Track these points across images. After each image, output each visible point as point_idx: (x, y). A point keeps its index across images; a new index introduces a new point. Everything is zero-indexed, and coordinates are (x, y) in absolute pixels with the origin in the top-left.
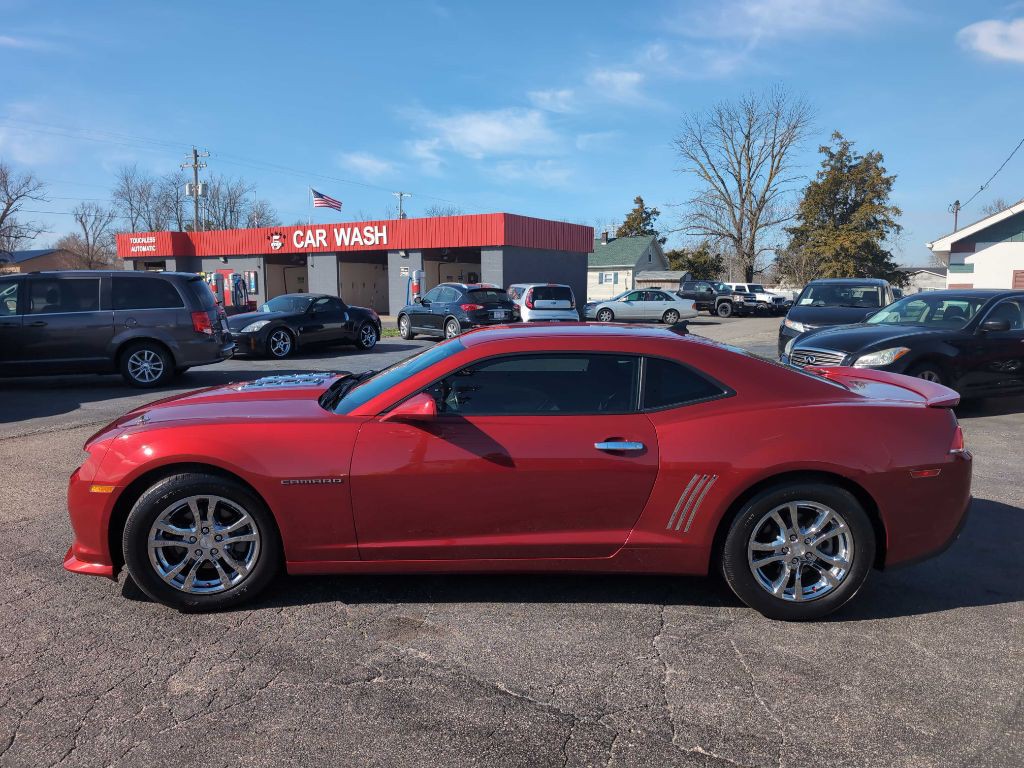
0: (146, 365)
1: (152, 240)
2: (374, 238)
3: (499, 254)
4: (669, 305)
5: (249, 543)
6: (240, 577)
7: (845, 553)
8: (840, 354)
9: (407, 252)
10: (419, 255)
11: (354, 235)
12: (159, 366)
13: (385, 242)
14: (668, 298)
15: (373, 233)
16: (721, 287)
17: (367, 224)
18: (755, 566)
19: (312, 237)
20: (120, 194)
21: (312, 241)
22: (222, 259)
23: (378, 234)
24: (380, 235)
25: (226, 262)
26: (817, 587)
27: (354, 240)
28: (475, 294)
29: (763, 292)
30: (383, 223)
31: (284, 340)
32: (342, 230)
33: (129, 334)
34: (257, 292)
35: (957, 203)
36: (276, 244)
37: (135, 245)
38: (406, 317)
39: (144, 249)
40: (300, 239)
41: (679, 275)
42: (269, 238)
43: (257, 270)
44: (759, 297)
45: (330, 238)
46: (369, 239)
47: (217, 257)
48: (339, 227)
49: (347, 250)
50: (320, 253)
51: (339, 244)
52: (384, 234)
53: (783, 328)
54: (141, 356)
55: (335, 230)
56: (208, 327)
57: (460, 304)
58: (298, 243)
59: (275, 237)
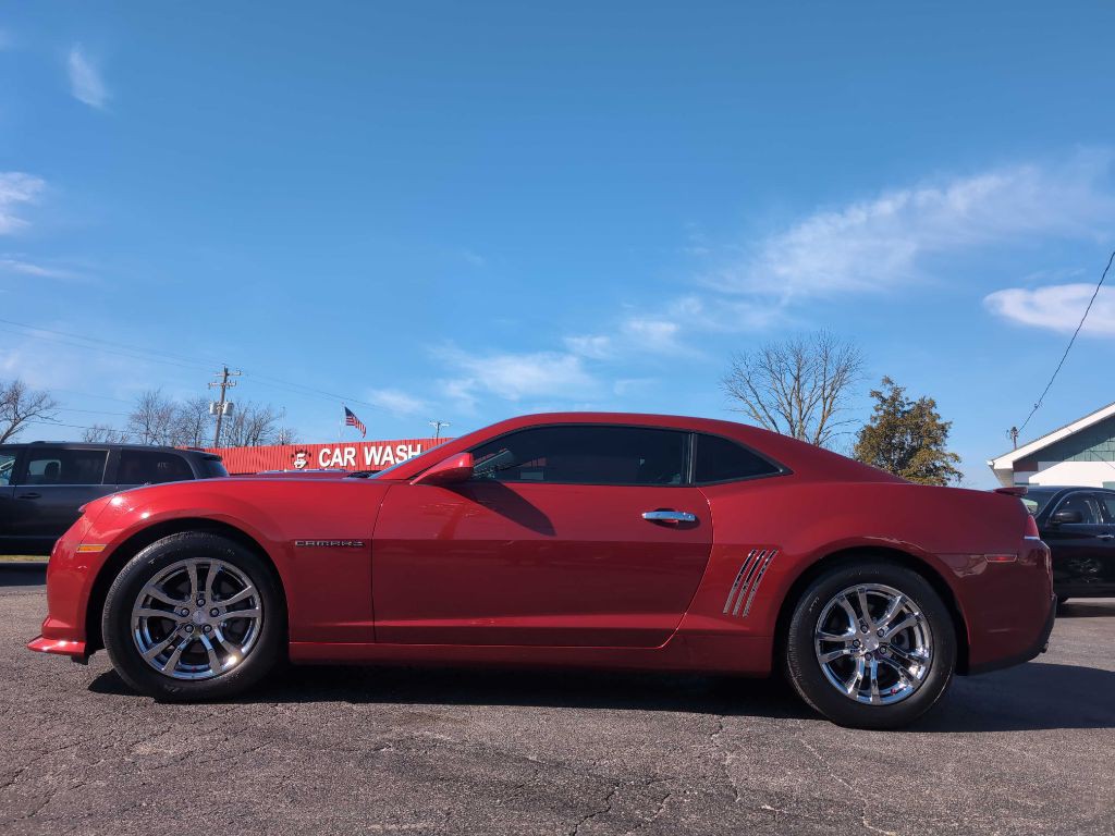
2: (407, 457)
11: (386, 453)
15: (407, 452)
19: (340, 455)
21: (340, 460)
23: (411, 454)
24: (414, 453)
26: (896, 688)
27: (385, 458)
30: (419, 442)
32: (373, 449)
35: (1014, 429)
36: (300, 463)
40: (327, 457)
42: (293, 456)
45: (360, 457)
46: (401, 458)
48: (370, 445)
51: (368, 462)
52: (418, 453)
55: (366, 449)
58: (324, 461)
59: (300, 455)
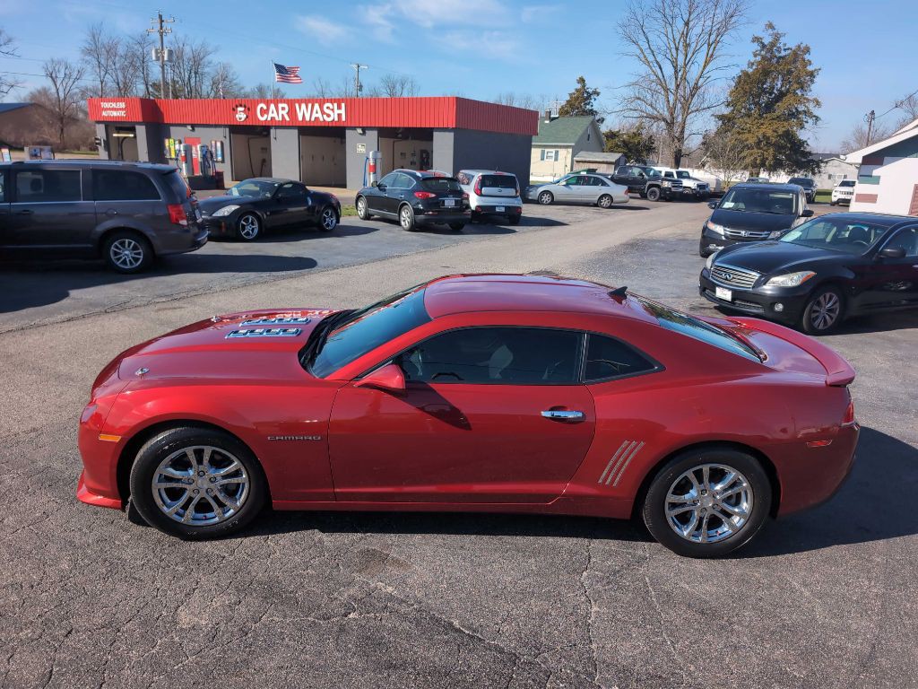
0: (127, 252)
1: (122, 105)
2: (333, 114)
3: (451, 135)
4: (604, 190)
5: (239, 484)
6: (232, 511)
7: (745, 506)
8: (754, 273)
9: (364, 129)
10: (375, 133)
11: (315, 110)
12: (139, 254)
13: (344, 118)
14: (604, 184)
15: (333, 110)
16: (652, 173)
17: (327, 101)
18: (670, 514)
19: (275, 111)
20: (88, 52)
21: (275, 115)
22: (190, 128)
23: (337, 112)
24: (339, 112)
25: (193, 130)
26: (720, 531)
27: (314, 115)
28: (428, 182)
29: (688, 177)
30: (343, 100)
31: (253, 224)
32: (303, 106)
33: (109, 224)
34: (223, 161)
35: (873, 113)
36: (241, 116)
37: (105, 110)
38: (364, 199)
39: (115, 114)
40: (264, 111)
41: (614, 157)
42: (234, 109)
43: (223, 139)
44: (686, 183)
45: (292, 112)
46: (329, 116)
47: (185, 125)
48: (300, 102)
49: (308, 125)
50: (283, 126)
51: (300, 118)
52: (343, 111)
53: (705, 229)
54: (122, 244)
56: (183, 219)
57: (413, 191)
58: (262, 115)
59: (240, 109)
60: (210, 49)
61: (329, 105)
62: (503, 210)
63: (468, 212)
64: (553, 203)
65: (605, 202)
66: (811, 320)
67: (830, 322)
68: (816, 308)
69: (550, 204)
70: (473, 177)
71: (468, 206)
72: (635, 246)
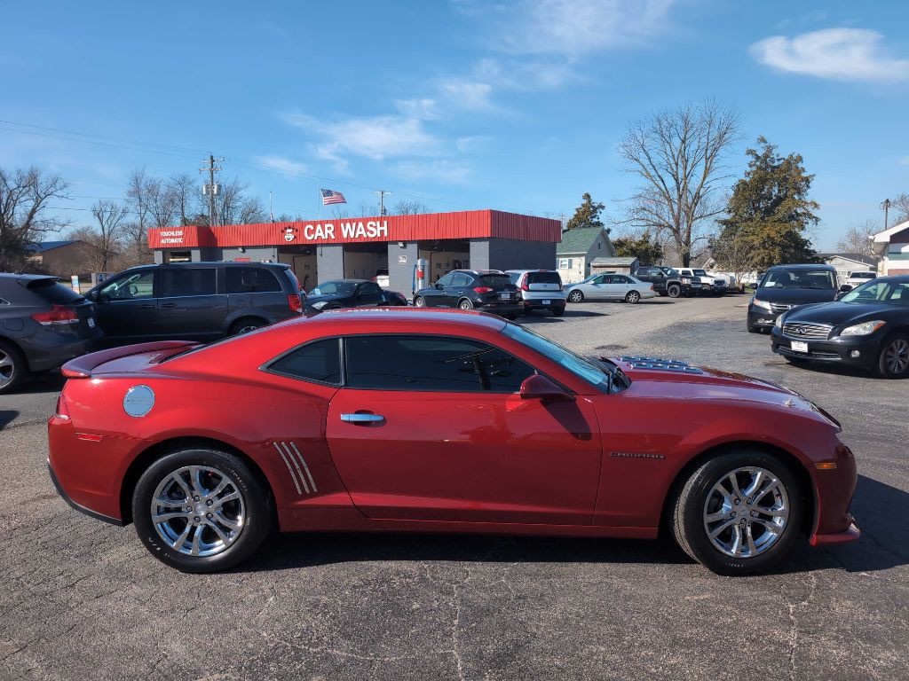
1: (180, 233)
2: (376, 231)
3: (486, 245)
4: (631, 287)
9: (405, 243)
10: (416, 245)
11: (359, 228)
13: (386, 234)
14: (630, 281)
15: (376, 227)
16: (669, 272)
17: (370, 219)
19: (321, 230)
21: (321, 234)
22: (241, 250)
23: (379, 228)
24: (382, 228)
25: (244, 251)
27: (358, 233)
28: (485, 278)
29: (705, 275)
30: (385, 219)
32: (348, 225)
35: (887, 201)
36: (289, 237)
37: (164, 238)
39: (173, 241)
40: (311, 232)
41: (630, 260)
42: (283, 232)
43: (271, 258)
44: (704, 280)
45: (337, 231)
46: (372, 232)
47: (236, 248)
48: (345, 222)
49: (352, 241)
50: (328, 244)
52: (385, 228)
53: (751, 306)
55: (342, 225)
56: (299, 307)
57: (472, 287)
58: (309, 235)
59: (289, 231)
60: (241, 185)
61: (373, 223)
62: (549, 302)
63: (522, 303)
64: (583, 300)
65: (632, 298)
66: (887, 365)
67: (903, 367)
68: (889, 353)
69: (580, 302)
70: (519, 275)
71: (521, 299)
72: (681, 327)
